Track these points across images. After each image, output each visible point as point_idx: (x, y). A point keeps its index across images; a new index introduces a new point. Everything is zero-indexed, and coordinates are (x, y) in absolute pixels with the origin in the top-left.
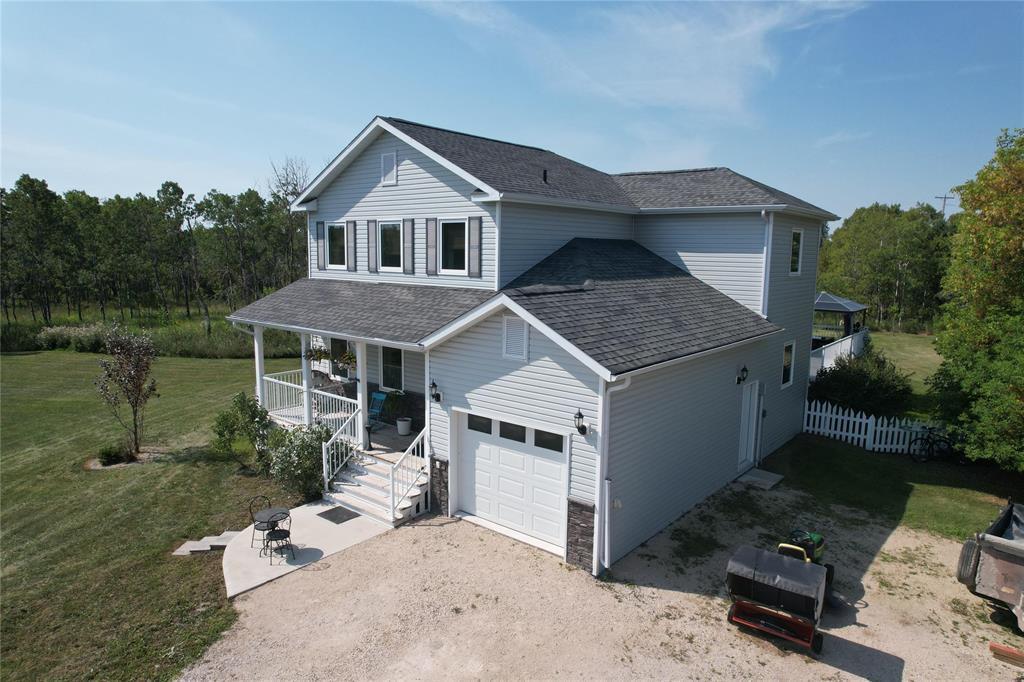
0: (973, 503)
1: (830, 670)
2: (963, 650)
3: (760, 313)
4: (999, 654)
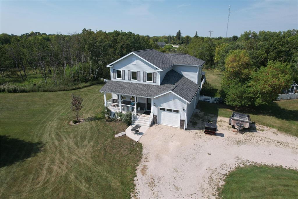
0: (227, 111)
1: (217, 136)
2: (230, 132)
3: (196, 83)
4: (233, 131)
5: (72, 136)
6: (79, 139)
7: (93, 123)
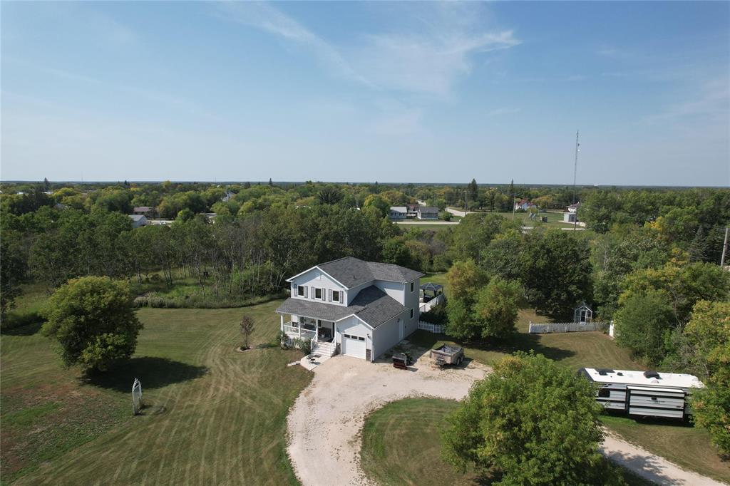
1: (407, 371)
3: (403, 303)
5: (239, 363)
6: (246, 366)
7: (265, 350)
